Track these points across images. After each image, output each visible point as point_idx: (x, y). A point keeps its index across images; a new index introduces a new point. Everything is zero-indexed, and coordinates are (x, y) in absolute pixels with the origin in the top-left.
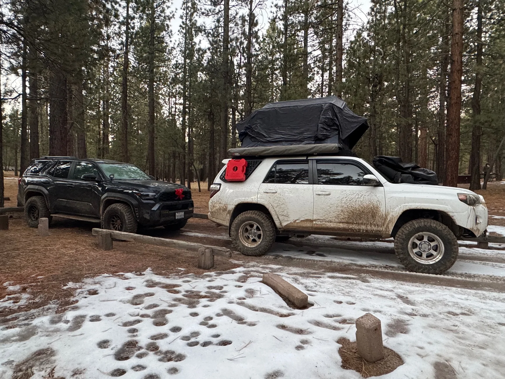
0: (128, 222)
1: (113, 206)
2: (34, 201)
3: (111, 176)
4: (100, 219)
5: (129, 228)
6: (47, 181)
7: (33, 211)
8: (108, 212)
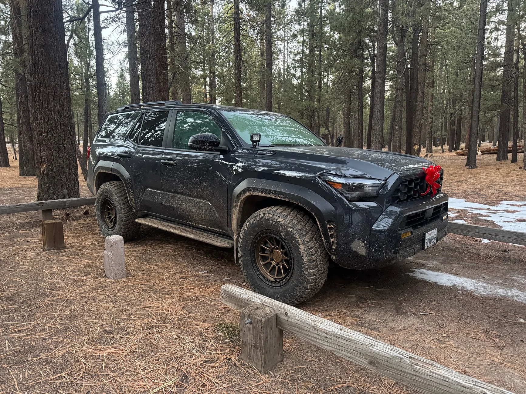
0: (310, 261)
1: (265, 213)
2: (108, 191)
3: (256, 138)
4: (233, 240)
5: (310, 279)
6: (126, 152)
7: (109, 209)
8: (252, 227)
